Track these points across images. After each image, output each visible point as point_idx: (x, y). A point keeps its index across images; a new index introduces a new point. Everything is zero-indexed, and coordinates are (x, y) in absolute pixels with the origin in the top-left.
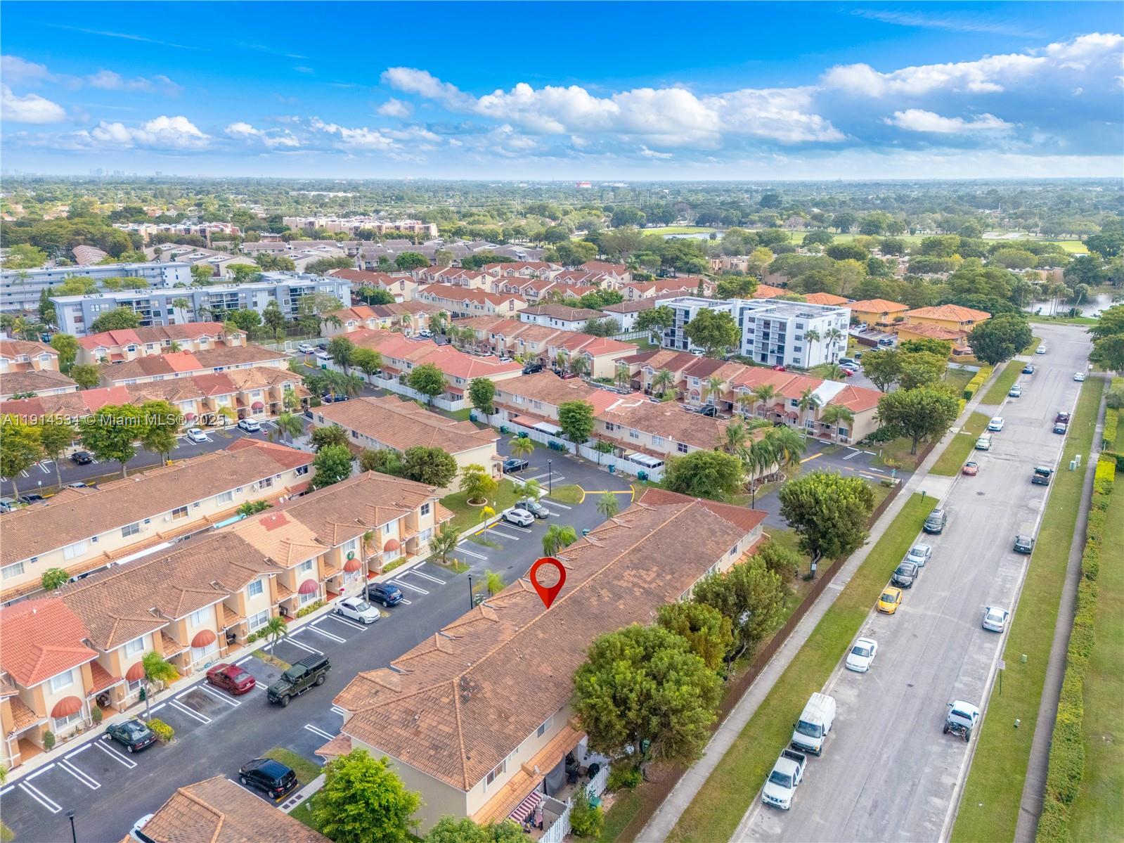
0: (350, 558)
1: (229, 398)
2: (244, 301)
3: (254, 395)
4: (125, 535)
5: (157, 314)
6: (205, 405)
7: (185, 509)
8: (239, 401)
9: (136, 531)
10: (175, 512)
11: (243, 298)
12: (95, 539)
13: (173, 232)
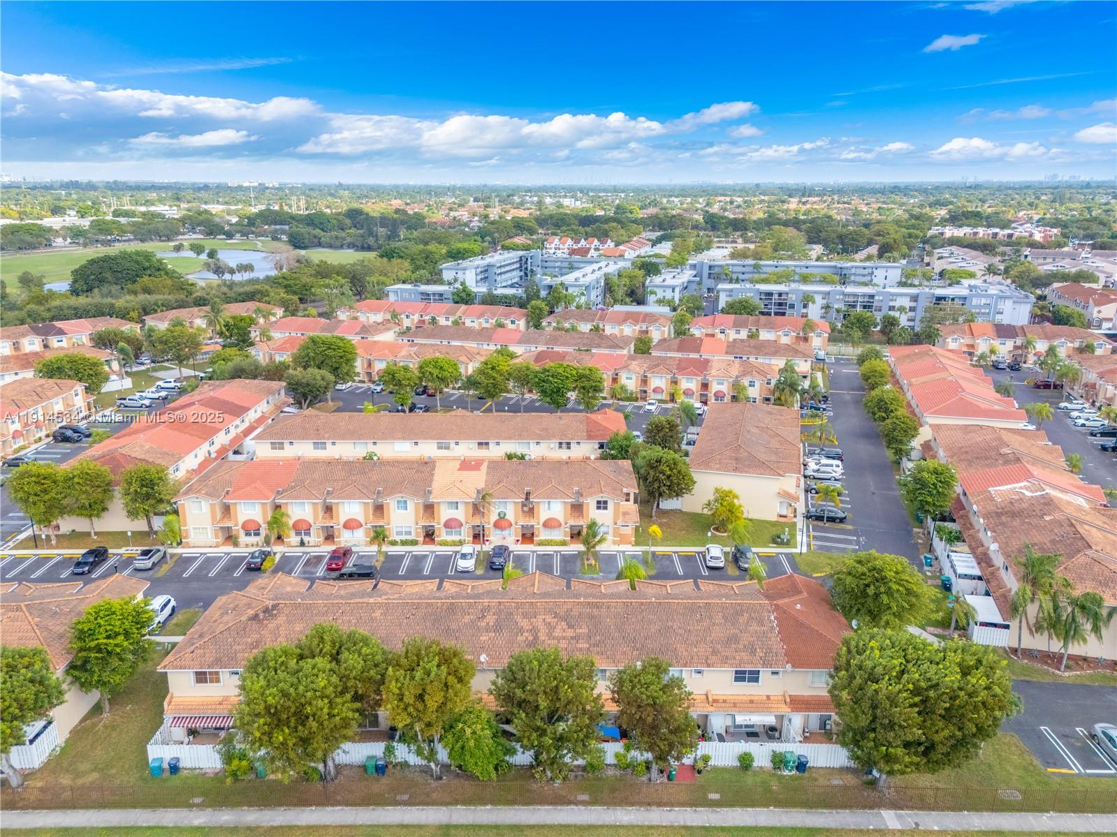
0: (502, 517)
1: (694, 381)
2: (880, 304)
3: (718, 384)
4: (439, 448)
5: (792, 306)
6: (675, 382)
7: (487, 444)
8: (705, 386)
9: (447, 448)
10: (480, 444)
11: (879, 301)
12: (416, 443)
13: (981, 235)
